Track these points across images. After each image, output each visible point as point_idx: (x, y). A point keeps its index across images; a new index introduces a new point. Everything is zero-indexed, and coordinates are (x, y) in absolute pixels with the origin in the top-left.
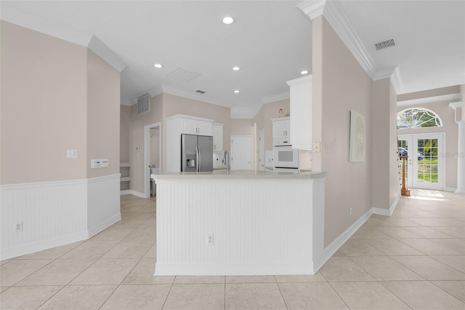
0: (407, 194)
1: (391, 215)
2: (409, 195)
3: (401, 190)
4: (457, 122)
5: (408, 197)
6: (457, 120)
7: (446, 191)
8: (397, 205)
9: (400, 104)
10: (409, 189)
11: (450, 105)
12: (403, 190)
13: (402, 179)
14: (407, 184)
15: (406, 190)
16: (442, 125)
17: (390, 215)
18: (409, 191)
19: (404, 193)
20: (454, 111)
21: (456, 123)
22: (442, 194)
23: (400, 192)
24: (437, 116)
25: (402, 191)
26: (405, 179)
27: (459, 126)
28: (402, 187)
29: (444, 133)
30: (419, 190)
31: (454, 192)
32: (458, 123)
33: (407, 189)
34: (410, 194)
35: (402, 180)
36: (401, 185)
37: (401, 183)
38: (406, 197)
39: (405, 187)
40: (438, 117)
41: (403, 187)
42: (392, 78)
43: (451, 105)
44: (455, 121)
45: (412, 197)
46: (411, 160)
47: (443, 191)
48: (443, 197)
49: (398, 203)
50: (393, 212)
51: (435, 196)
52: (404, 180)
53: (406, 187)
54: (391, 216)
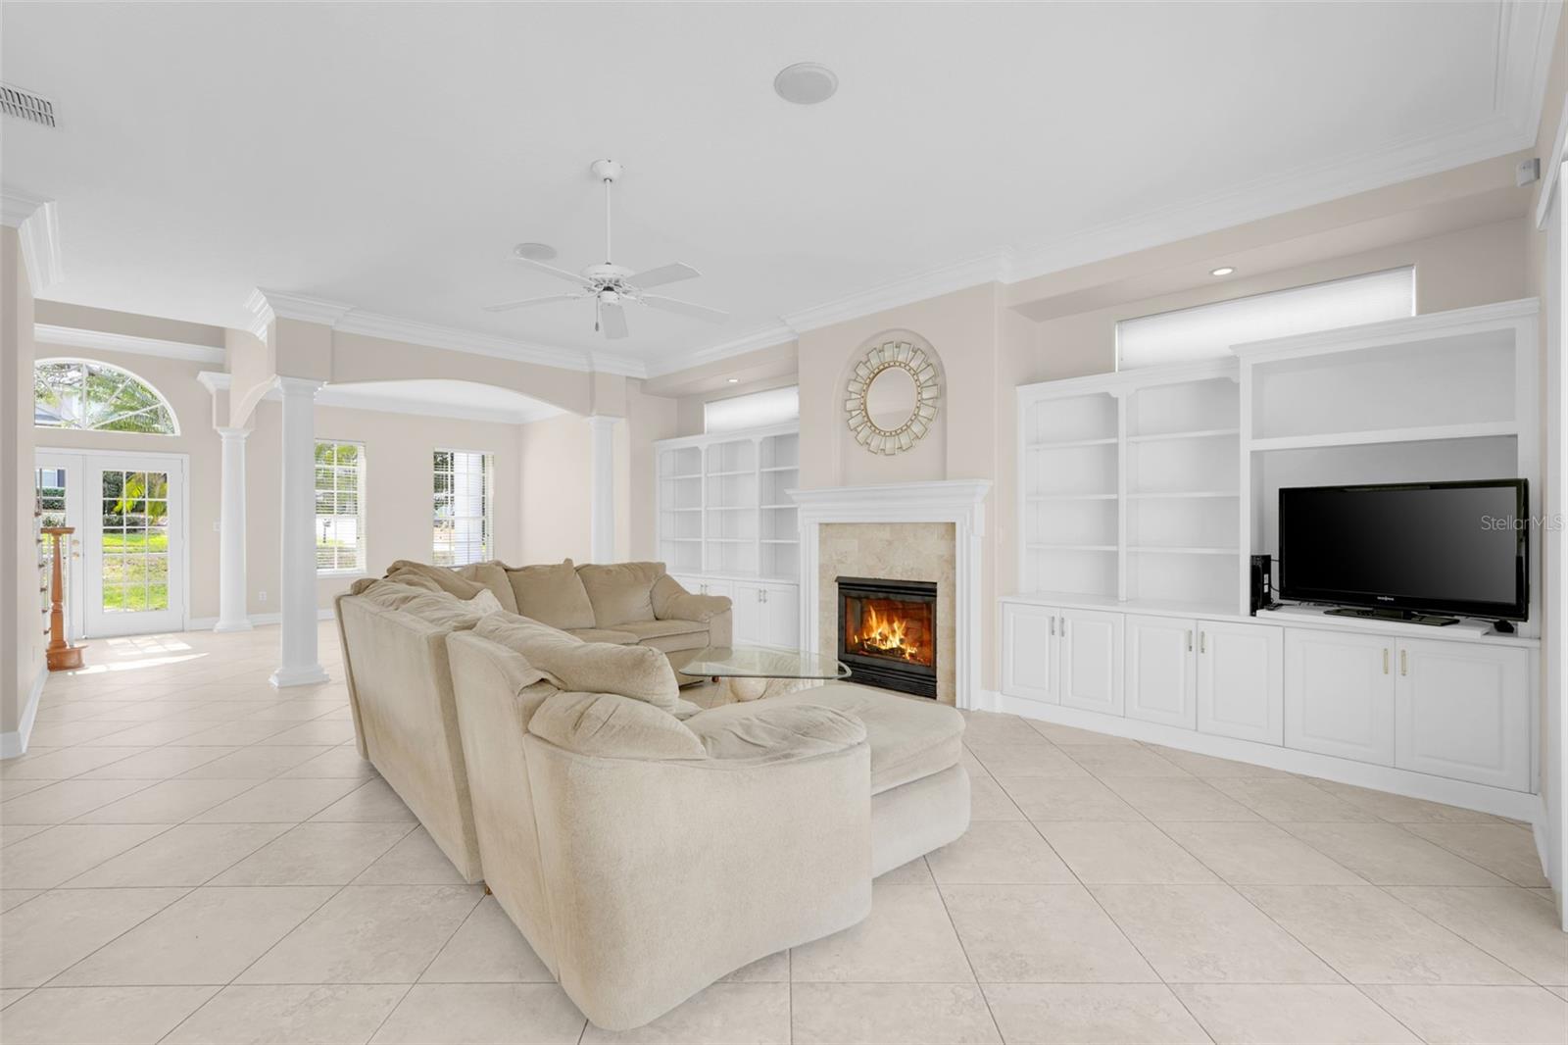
0: (72, 660)
1: (24, 750)
2: (79, 666)
3: (47, 651)
4: (219, 429)
5: (78, 673)
6: (218, 425)
7: (192, 631)
8: (38, 710)
9: (44, 332)
10: (76, 645)
11: (200, 375)
12: (58, 651)
13: (50, 611)
14: (71, 627)
15: (68, 647)
16: (178, 432)
17: (21, 750)
18: (79, 651)
19: (60, 659)
20: (211, 396)
21: (216, 431)
22: (185, 642)
23: (44, 661)
24: (163, 401)
25: (49, 656)
26: (61, 612)
27: (224, 440)
28: (50, 640)
29: (186, 458)
30: (111, 642)
31: (211, 630)
32: (222, 434)
33: (71, 646)
34: (84, 662)
35: (52, 616)
36: (46, 632)
37: (48, 625)
38: (70, 673)
39: (61, 639)
40: (169, 405)
41: (53, 641)
42: (26, 231)
43: (204, 377)
44: (214, 427)
45: (91, 669)
46: (78, 542)
47: (183, 631)
48: (187, 650)
49: (41, 701)
50: (31, 737)
51: (165, 650)
52: (57, 614)
53: (65, 639)
54: (24, 755)
